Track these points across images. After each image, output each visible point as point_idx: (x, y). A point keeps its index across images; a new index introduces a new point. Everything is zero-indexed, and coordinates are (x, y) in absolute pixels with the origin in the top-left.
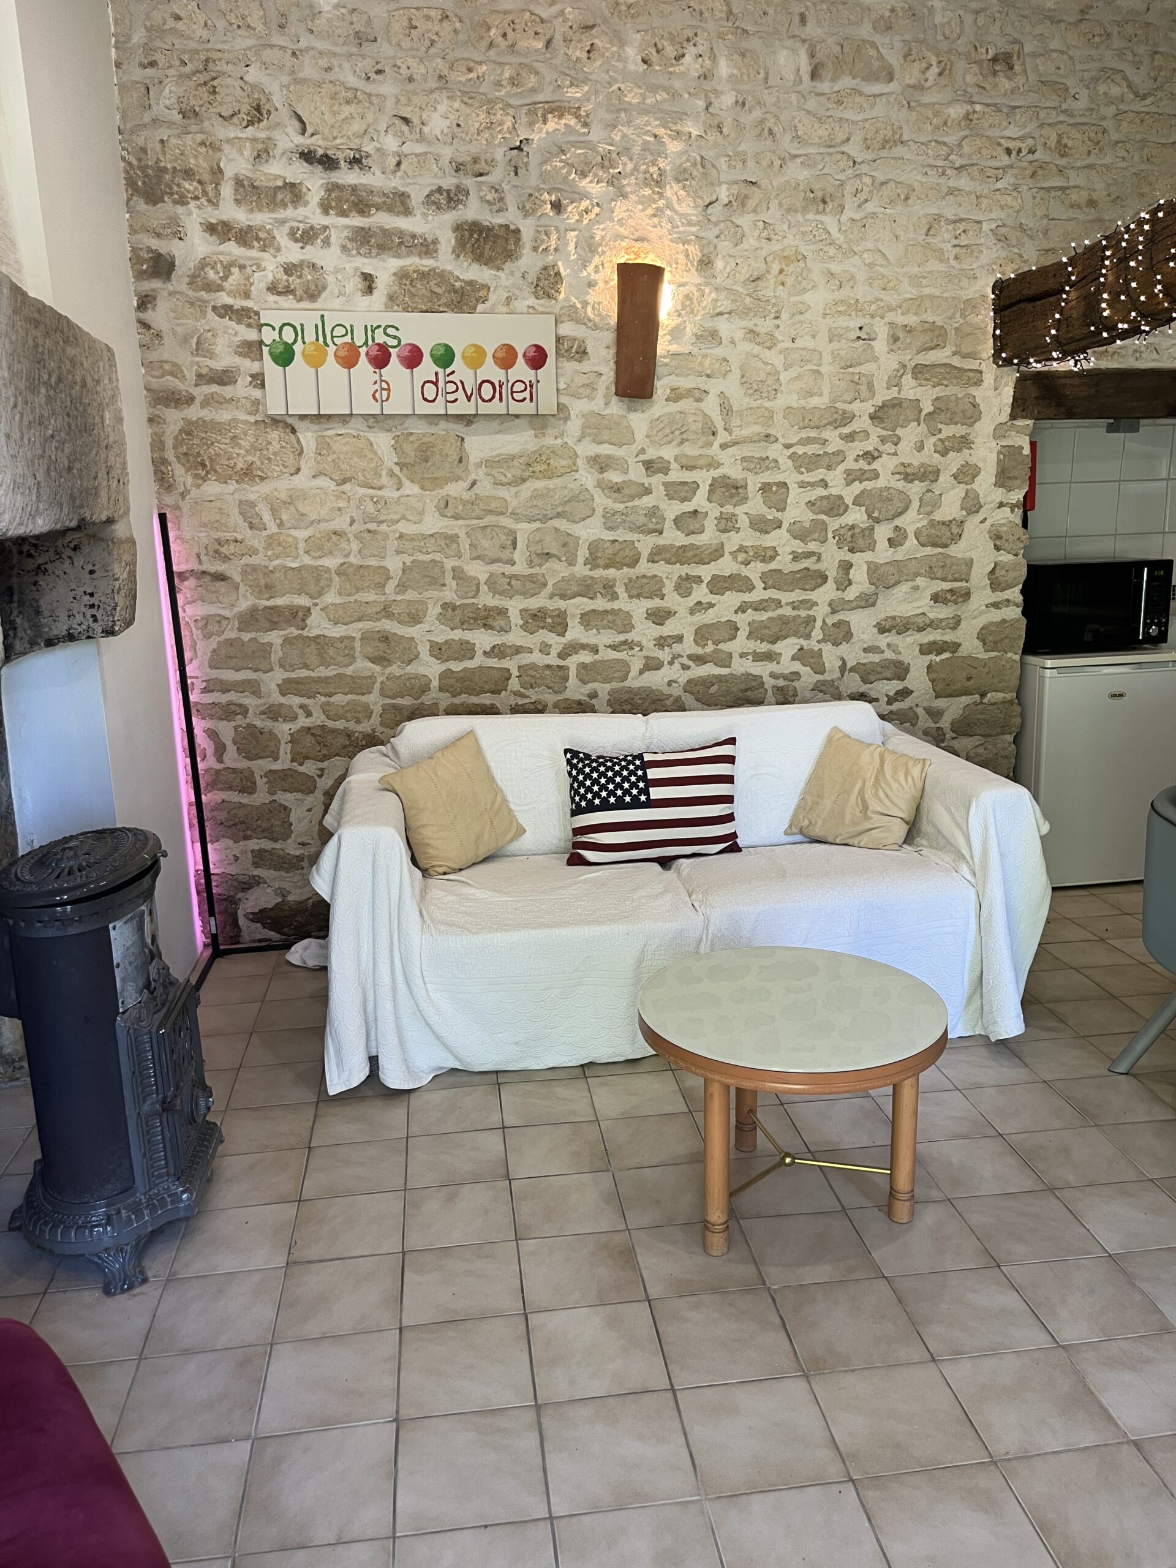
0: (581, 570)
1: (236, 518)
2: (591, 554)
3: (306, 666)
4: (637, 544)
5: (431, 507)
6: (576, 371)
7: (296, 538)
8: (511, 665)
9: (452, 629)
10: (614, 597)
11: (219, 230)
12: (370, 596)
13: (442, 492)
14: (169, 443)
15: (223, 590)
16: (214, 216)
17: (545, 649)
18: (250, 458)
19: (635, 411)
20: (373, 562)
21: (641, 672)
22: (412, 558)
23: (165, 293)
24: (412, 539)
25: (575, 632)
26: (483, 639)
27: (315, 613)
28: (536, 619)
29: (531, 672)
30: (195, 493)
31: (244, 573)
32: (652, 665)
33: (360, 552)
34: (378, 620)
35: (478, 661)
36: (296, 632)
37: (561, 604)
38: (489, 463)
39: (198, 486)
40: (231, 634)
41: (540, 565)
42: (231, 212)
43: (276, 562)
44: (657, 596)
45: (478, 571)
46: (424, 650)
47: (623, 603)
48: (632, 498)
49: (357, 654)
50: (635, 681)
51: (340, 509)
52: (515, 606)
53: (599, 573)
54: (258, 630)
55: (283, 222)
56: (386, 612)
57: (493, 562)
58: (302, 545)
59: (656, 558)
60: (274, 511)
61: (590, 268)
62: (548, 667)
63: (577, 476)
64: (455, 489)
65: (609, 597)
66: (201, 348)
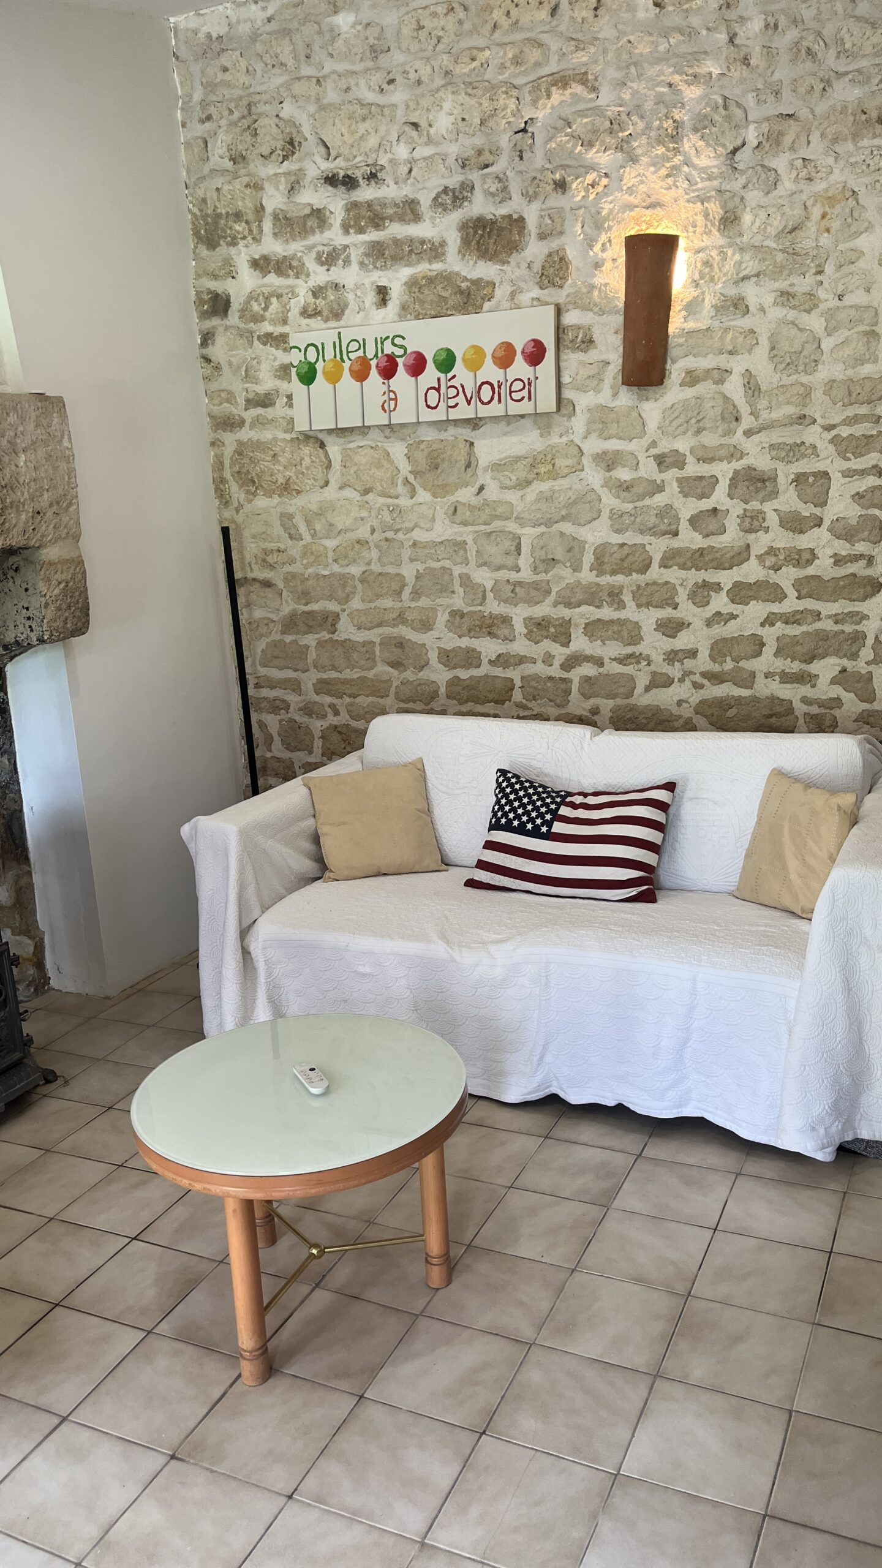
0: (587, 576)
1: (278, 530)
2: (597, 559)
3: (334, 668)
4: (648, 547)
5: (440, 513)
6: (582, 364)
7: (325, 547)
8: (515, 674)
9: (460, 637)
10: (621, 605)
11: (261, 265)
12: (388, 603)
13: (453, 498)
14: (227, 463)
15: (270, 596)
16: (257, 251)
17: (548, 659)
18: (287, 473)
19: (647, 399)
20: (391, 570)
21: (647, 689)
22: (424, 566)
23: (221, 329)
24: (425, 547)
25: (579, 643)
26: (489, 648)
27: (344, 617)
28: (539, 628)
29: (533, 683)
30: (247, 507)
31: (286, 580)
32: (660, 681)
33: (379, 559)
34: (395, 626)
35: (484, 669)
36: (327, 636)
37: (565, 613)
38: (497, 467)
39: (250, 502)
40: (276, 636)
41: (546, 572)
42: (272, 246)
43: (310, 570)
44: (668, 605)
45: (484, 577)
46: (433, 656)
47: (631, 612)
48: (641, 497)
49: (378, 659)
50: (643, 699)
51: (362, 519)
52: (519, 614)
53: (607, 580)
54: (298, 633)
55: (310, 248)
56: (401, 618)
57: (498, 568)
58: (330, 554)
59: (670, 563)
60: (308, 523)
61: (597, 248)
62: (551, 678)
63: (583, 475)
64: (465, 495)
65: (615, 606)
66: (249, 376)
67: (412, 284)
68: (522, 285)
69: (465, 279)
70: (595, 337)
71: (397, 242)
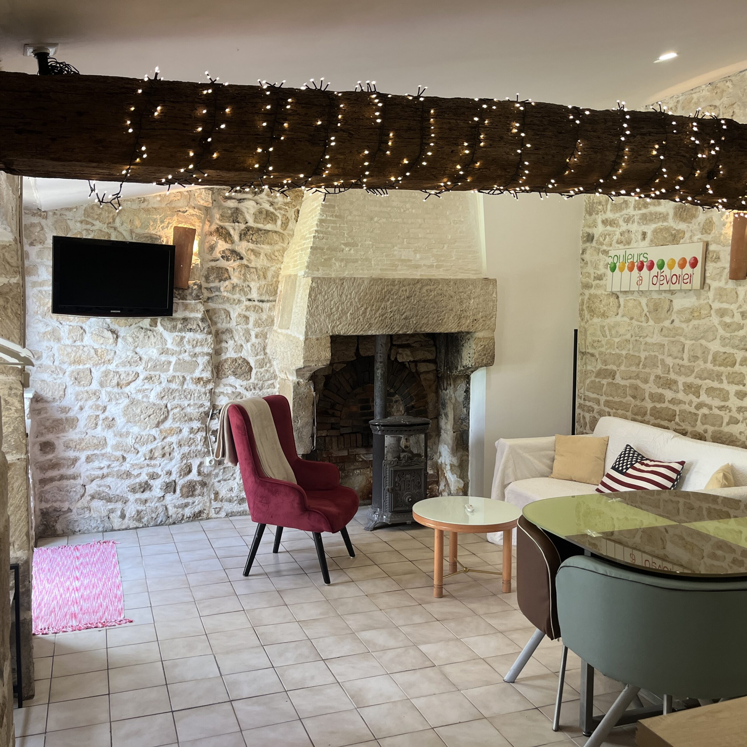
0: (709, 366)
1: (599, 333)
2: (713, 358)
3: (611, 395)
4: (735, 355)
5: (656, 331)
6: (715, 268)
7: (614, 342)
8: (677, 408)
9: (658, 388)
10: (721, 382)
11: (605, 222)
12: (633, 368)
13: (662, 325)
14: (585, 302)
15: (593, 360)
16: (604, 217)
17: (690, 403)
18: (604, 309)
19: (740, 285)
20: (636, 354)
21: (728, 424)
22: (649, 354)
23: (589, 248)
24: (649, 345)
25: (704, 398)
26: (669, 394)
27: (618, 373)
28: (689, 388)
29: (683, 414)
30: (590, 322)
31: (600, 354)
32: (734, 421)
33: (633, 349)
34: (636, 379)
35: (666, 405)
36: (611, 381)
37: (699, 382)
38: (679, 312)
39: (591, 319)
40: (593, 378)
41: (694, 362)
42: (610, 215)
43: (608, 351)
44: (741, 384)
45: (670, 361)
46: (647, 395)
47: (725, 386)
48: (734, 331)
49: (628, 394)
50: (726, 429)
51: (629, 331)
52: (681, 380)
53: (717, 368)
54: (601, 378)
55: (622, 216)
56: (637, 377)
57: (676, 358)
58: (616, 344)
59: (744, 363)
60: (610, 330)
62: (690, 412)
63: (711, 318)
64: (667, 323)
65: (719, 381)
66: (596, 267)
67: (655, 231)
68: (695, 232)
69: (675, 229)
70: (720, 257)
71: (651, 214)
